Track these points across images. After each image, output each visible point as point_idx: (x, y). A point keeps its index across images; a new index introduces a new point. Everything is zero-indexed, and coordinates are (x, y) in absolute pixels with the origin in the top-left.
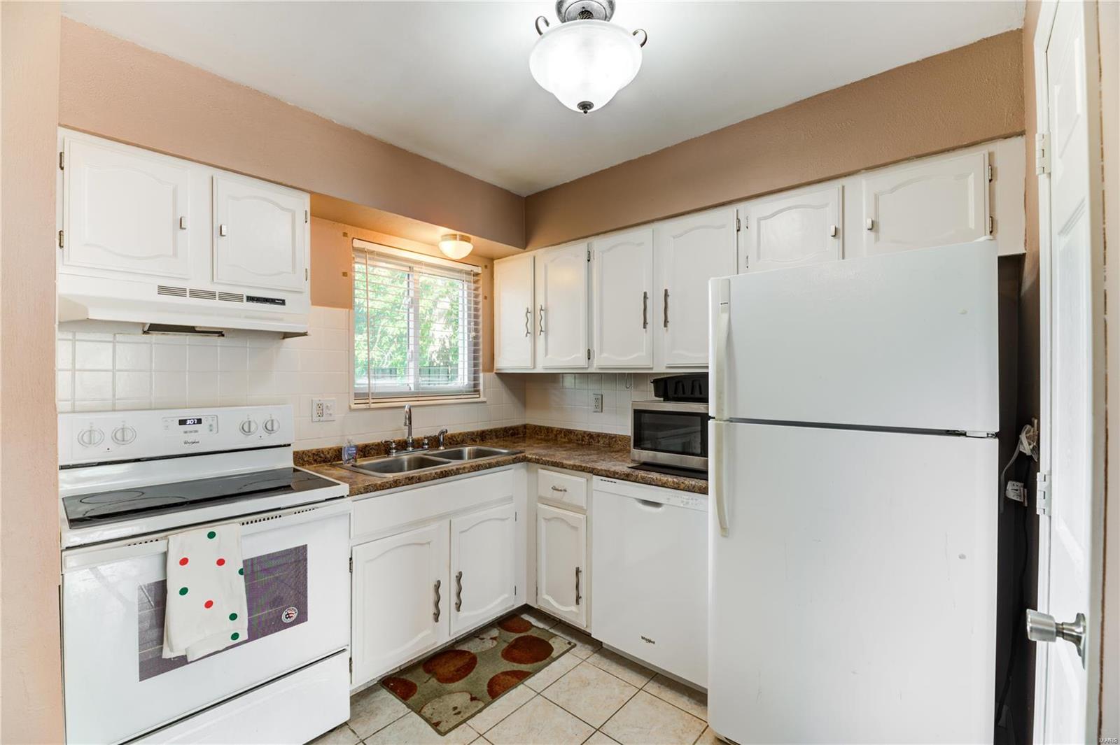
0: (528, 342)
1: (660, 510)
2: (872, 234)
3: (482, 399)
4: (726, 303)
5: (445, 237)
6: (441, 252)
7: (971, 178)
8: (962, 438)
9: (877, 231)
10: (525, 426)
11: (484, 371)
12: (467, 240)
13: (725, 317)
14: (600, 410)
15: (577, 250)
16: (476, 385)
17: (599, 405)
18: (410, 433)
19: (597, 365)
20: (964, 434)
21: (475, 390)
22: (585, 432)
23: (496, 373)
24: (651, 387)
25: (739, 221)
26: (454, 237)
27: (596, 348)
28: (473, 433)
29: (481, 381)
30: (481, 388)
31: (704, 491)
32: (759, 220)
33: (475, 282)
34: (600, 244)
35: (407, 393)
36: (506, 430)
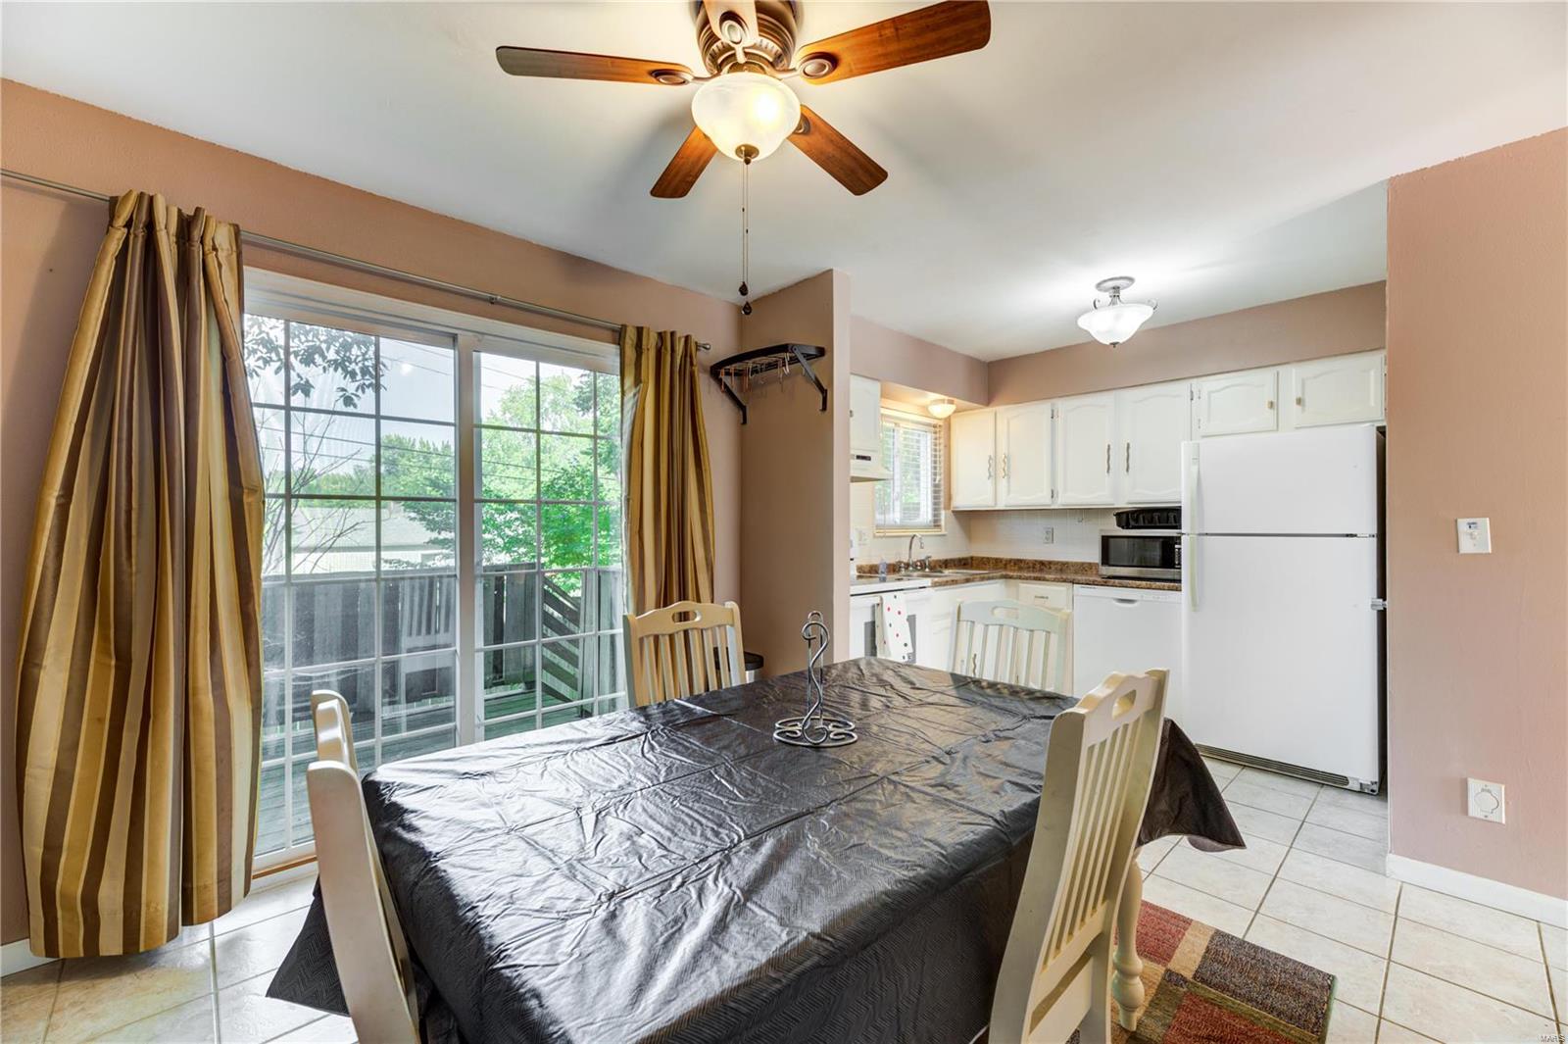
0: (989, 484)
1: (1136, 604)
2: (1299, 408)
3: (943, 532)
4: (1197, 460)
5: (936, 402)
6: (929, 412)
7: (1372, 373)
8: (1355, 538)
9: (1304, 406)
10: (972, 558)
11: (945, 509)
12: (951, 402)
13: (1195, 469)
14: (1050, 540)
15: (1042, 409)
16: (935, 521)
17: (1050, 537)
18: (910, 557)
19: (1061, 502)
20: (1356, 536)
21: (936, 524)
22: (1036, 561)
23: (953, 512)
24: (1114, 520)
25: (1192, 392)
26: (943, 401)
27: (1060, 488)
28: (940, 561)
29: (943, 517)
30: (943, 523)
31: (1178, 589)
32: (1210, 393)
33: (935, 433)
34: (1063, 405)
35: (892, 526)
36: (960, 560)
